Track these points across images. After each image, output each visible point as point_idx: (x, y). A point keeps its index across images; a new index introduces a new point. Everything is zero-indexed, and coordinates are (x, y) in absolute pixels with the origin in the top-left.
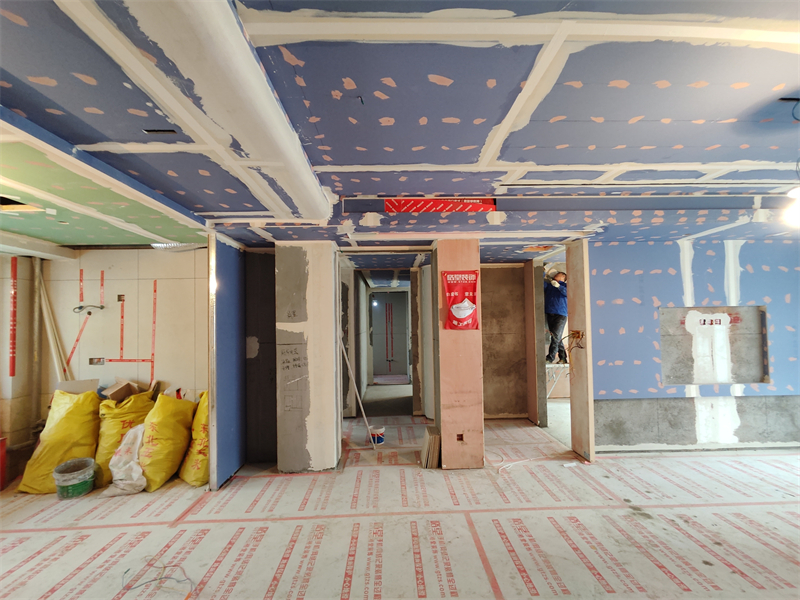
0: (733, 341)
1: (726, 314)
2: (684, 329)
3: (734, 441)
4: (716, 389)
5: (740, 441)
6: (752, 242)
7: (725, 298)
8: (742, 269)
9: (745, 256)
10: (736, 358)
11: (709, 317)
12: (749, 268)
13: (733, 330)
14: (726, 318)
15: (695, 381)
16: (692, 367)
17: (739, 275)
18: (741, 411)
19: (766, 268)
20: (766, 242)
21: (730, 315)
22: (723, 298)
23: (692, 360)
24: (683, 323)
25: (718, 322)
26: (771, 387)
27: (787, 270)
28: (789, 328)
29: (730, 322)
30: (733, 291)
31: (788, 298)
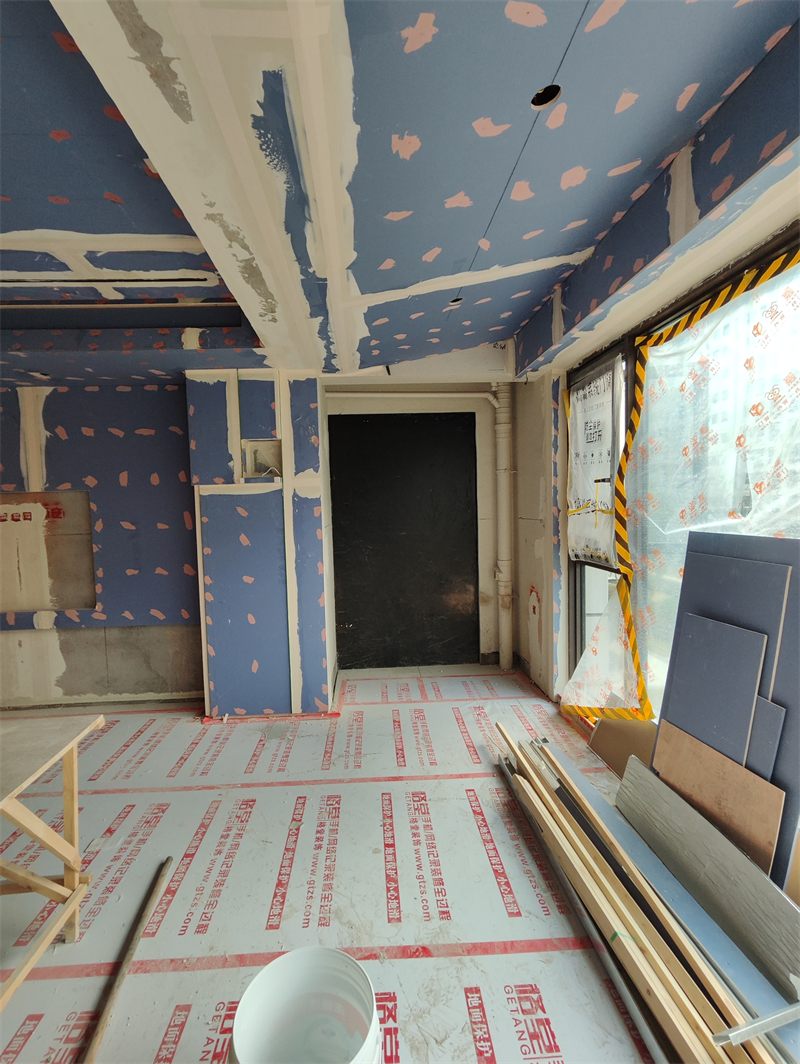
0: (51, 546)
1: (39, 505)
3: (57, 695)
4: (11, 621)
5: (66, 694)
6: (63, 389)
7: (22, 479)
8: (48, 434)
9: (52, 414)
10: (57, 570)
11: (12, 509)
12: (61, 432)
13: (50, 528)
14: (39, 511)
17: (44, 443)
18: (65, 650)
19: (88, 432)
20: (88, 389)
21: (45, 505)
22: (19, 480)
25: (27, 517)
26: (99, 614)
27: (121, 434)
28: (127, 525)
29: (47, 517)
30: (34, 468)
31: (123, 479)
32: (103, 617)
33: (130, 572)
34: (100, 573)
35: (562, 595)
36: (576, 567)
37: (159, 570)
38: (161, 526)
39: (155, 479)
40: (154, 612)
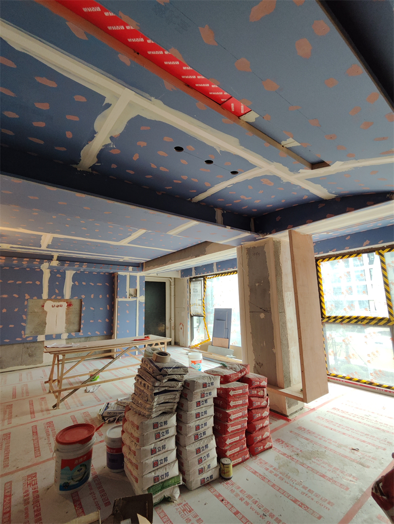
0: (67, 314)
1: (65, 302)
2: (43, 309)
4: (54, 337)
6: (79, 272)
7: (64, 295)
8: (73, 283)
9: (74, 278)
10: (68, 321)
11: (57, 304)
12: (77, 283)
13: (68, 309)
14: (65, 304)
15: (44, 333)
16: (45, 327)
17: (71, 286)
19: (84, 283)
20: (85, 273)
21: (67, 303)
23: (46, 324)
24: (43, 306)
25: (61, 306)
26: (81, 334)
27: (93, 284)
28: (92, 308)
29: (67, 306)
30: (67, 293)
31: (92, 296)
32: (82, 334)
33: (91, 321)
34: (82, 322)
35: (189, 323)
36: (192, 317)
37: (99, 321)
38: (101, 309)
39: (101, 296)
40: (97, 332)
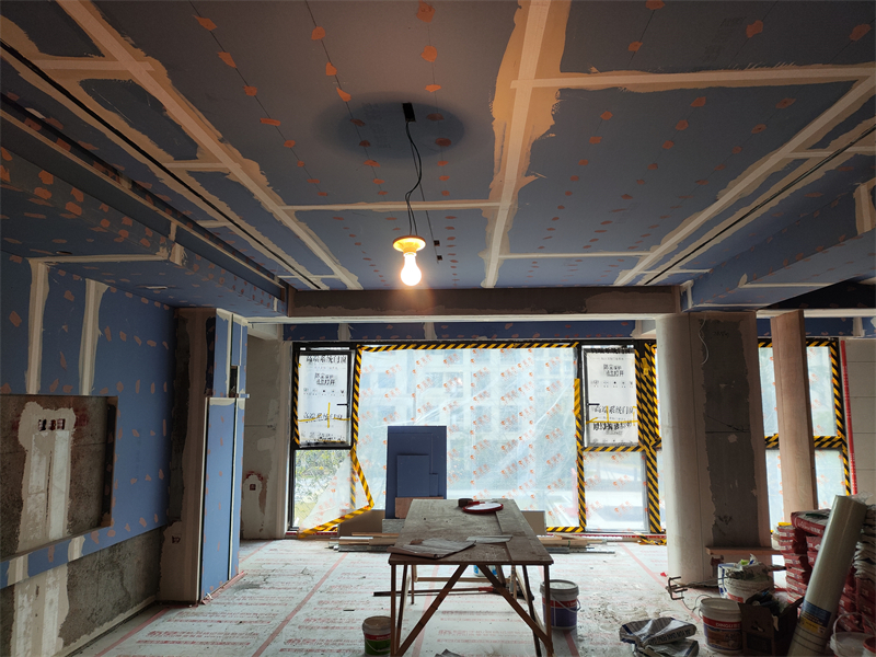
0: (75, 459)
1: (72, 410)
2: (16, 439)
5: (65, 644)
6: (114, 290)
8: (100, 333)
10: (76, 492)
11: (51, 415)
13: (76, 438)
15: (21, 547)
16: (18, 518)
17: (96, 342)
18: (72, 587)
19: (123, 336)
20: (127, 294)
21: (76, 411)
22: (77, 381)
23: (20, 504)
24: (15, 427)
25: (61, 425)
29: (75, 425)
30: (88, 369)
31: (137, 387)
37: (147, 477)
39: (152, 389)
40: (142, 522)
